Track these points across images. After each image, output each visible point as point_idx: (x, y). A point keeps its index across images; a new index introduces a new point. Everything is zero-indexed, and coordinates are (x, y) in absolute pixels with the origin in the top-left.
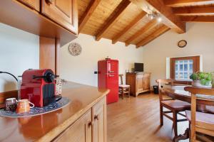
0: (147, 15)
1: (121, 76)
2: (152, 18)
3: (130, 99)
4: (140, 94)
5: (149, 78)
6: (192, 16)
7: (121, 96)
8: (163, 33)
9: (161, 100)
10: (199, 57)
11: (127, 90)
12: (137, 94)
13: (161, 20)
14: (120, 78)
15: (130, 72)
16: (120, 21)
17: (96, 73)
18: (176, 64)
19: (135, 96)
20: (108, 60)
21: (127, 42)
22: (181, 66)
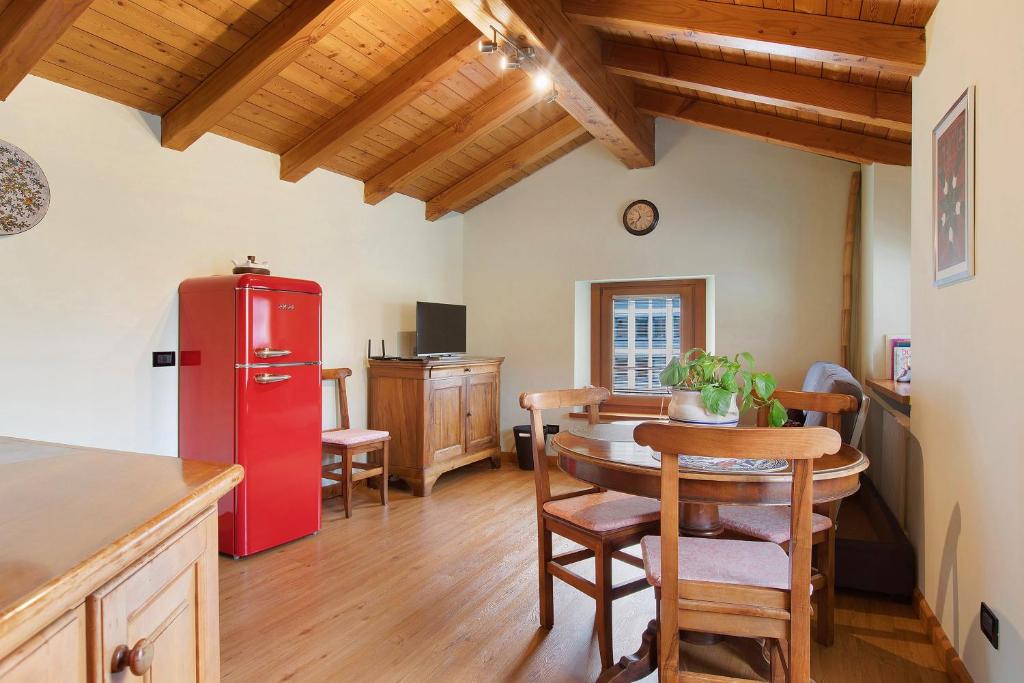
0: (480, 45)
1: (339, 376)
2: (504, 63)
3: (392, 513)
4: (447, 477)
5: (492, 387)
6: (677, 93)
7: (337, 498)
8: (563, 151)
9: (544, 498)
10: (702, 283)
11: (375, 458)
12: (430, 477)
13: (545, 82)
14: (328, 390)
15: (393, 352)
16: (327, 43)
17: (160, 359)
18: (617, 312)
19: (419, 492)
20: (249, 278)
21: (378, 180)
22: (642, 323)
